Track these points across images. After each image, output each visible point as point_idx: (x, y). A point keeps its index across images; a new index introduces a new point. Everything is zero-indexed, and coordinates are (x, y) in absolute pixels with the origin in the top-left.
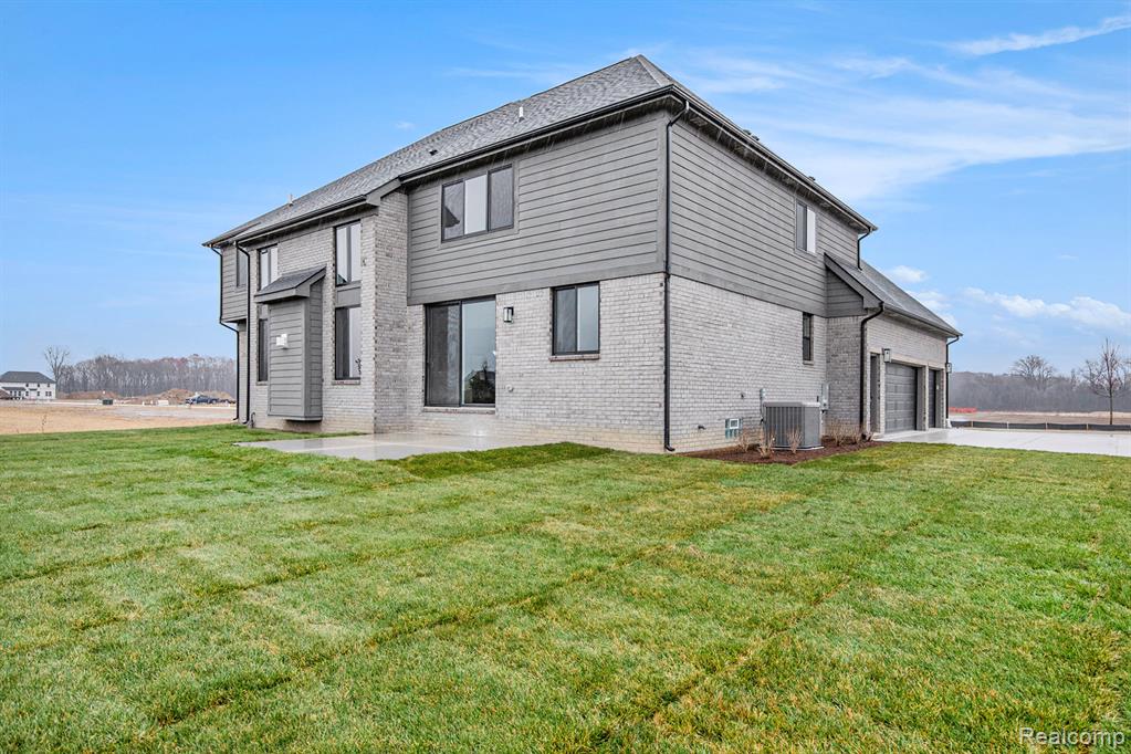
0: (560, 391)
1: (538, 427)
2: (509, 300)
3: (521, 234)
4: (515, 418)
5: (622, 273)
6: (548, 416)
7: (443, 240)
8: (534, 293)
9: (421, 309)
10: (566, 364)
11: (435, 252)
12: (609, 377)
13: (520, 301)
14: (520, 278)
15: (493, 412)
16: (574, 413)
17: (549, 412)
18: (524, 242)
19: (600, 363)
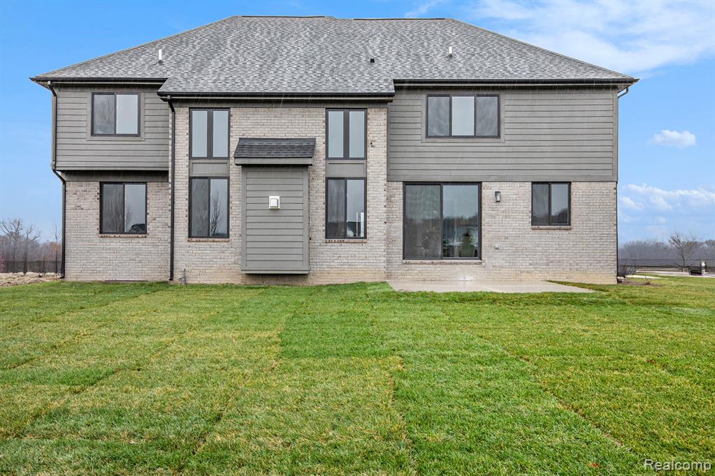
0: (541, 248)
1: (522, 272)
2: (496, 187)
3: (507, 143)
4: (501, 267)
5: (589, 179)
6: (530, 264)
7: (427, 136)
8: (518, 184)
9: (401, 185)
10: (544, 232)
11: (419, 143)
12: (578, 240)
13: (507, 189)
14: (505, 173)
15: (481, 263)
16: (552, 262)
17: (531, 262)
18: (510, 149)
19: (572, 232)
